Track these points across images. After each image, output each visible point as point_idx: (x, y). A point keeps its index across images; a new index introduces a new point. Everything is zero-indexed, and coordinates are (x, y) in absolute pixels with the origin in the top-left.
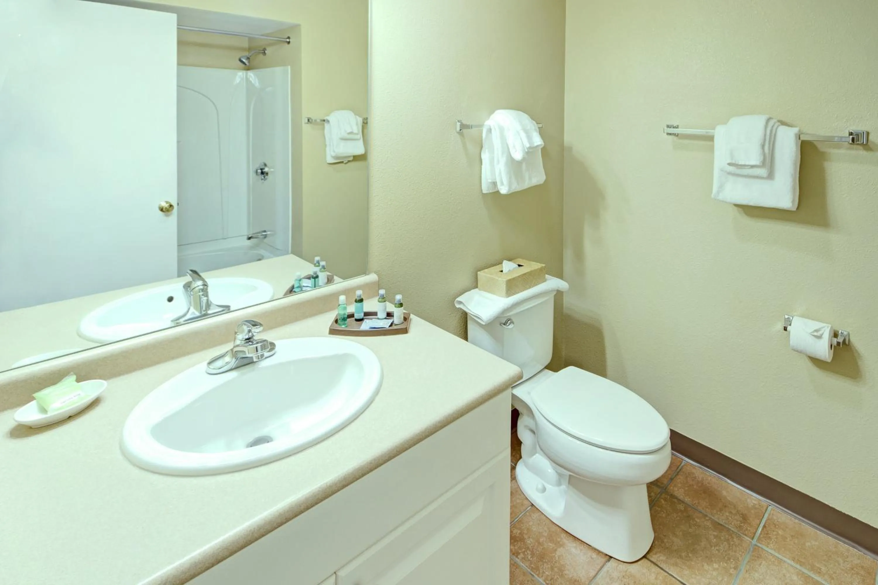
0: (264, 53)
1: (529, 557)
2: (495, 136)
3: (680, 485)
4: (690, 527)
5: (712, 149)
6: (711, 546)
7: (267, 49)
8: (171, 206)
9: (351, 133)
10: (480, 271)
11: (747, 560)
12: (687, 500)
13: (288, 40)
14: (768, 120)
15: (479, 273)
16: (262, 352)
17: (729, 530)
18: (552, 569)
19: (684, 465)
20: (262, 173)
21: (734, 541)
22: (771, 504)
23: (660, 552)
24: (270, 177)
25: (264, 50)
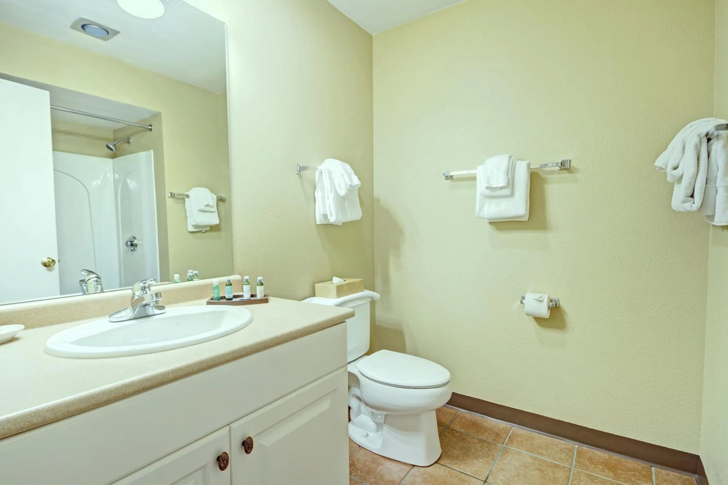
0: (128, 142)
1: (359, 474)
2: (325, 176)
3: (457, 424)
4: (464, 444)
5: (475, 187)
6: (478, 451)
7: (131, 138)
8: (53, 261)
9: (208, 205)
10: (316, 283)
11: (500, 454)
12: (462, 430)
13: (150, 127)
14: (510, 157)
15: (316, 285)
16: (156, 299)
17: (488, 442)
18: (375, 477)
19: (459, 413)
20: (132, 245)
21: (491, 447)
22: (513, 425)
23: (446, 459)
24: (138, 248)
25: (129, 139)
